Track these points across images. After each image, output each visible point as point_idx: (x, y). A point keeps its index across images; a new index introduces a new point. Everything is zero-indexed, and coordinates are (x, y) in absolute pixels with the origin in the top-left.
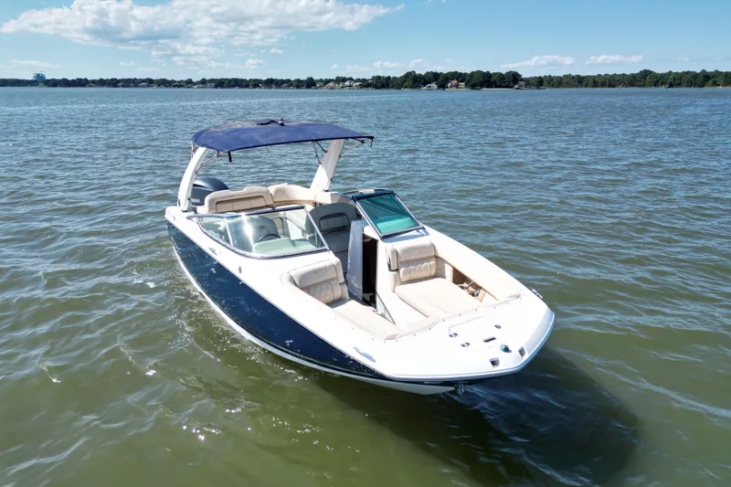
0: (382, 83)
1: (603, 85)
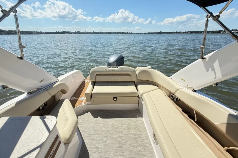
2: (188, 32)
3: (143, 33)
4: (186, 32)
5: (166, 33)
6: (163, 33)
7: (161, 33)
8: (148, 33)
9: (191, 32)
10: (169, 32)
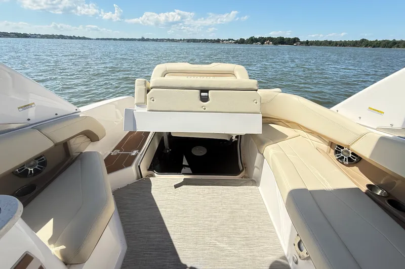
0: (242, 42)
1: (340, 45)
2: (184, 40)
3: (111, 39)
4: (181, 40)
5: (153, 40)
6: (148, 40)
7: (143, 41)
8: (121, 39)
9: (189, 41)
10: (158, 39)
